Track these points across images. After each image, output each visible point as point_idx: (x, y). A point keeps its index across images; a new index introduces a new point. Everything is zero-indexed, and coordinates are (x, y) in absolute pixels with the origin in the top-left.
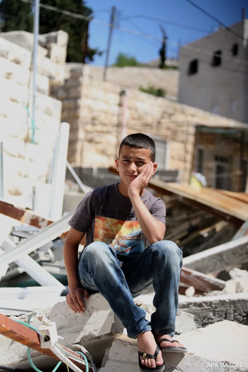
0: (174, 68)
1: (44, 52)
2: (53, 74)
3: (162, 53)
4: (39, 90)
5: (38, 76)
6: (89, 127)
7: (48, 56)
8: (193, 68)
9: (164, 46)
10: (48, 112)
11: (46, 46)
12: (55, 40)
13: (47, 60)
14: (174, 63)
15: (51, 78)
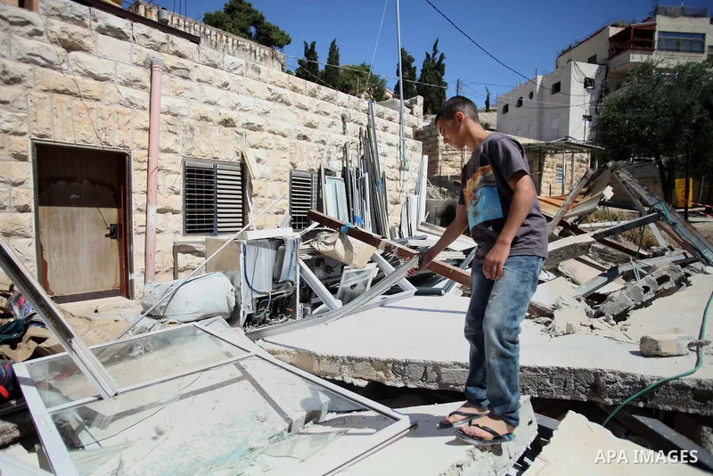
0: (494, 111)
1: (409, 110)
2: (416, 124)
3: (487, 103)
4: (407, 136)
5: (406, 127)
6: (445, 152)
7: (412, 113)
8: (506, 109)
9: (488, 99)
10: (414, 149)
11: (410, 107)
12: (416, 102)
13: (411, 116)
14: (494, 108)
15: (414, 127)
